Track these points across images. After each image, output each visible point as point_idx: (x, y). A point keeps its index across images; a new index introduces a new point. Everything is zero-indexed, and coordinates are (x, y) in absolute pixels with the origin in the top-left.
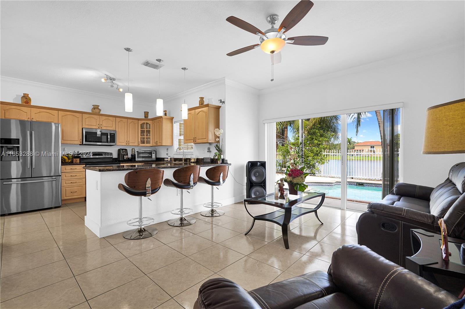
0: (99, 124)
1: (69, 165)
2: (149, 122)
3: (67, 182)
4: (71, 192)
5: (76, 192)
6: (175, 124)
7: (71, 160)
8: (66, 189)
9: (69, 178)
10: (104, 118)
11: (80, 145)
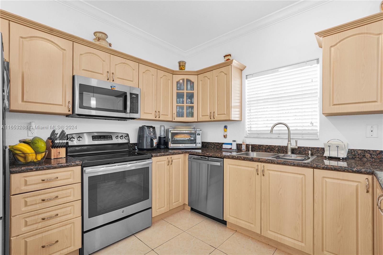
0: (108, 72)
1: (37, 170)
2: (193, 78)
3: (30, 218)
4: (43, 247)
5: (57, 241)
6: (246, 80)
7: (44, 153)
8: (26, 242)
9: (38, 206)
10: (119, 60)
11: (67, 116)
